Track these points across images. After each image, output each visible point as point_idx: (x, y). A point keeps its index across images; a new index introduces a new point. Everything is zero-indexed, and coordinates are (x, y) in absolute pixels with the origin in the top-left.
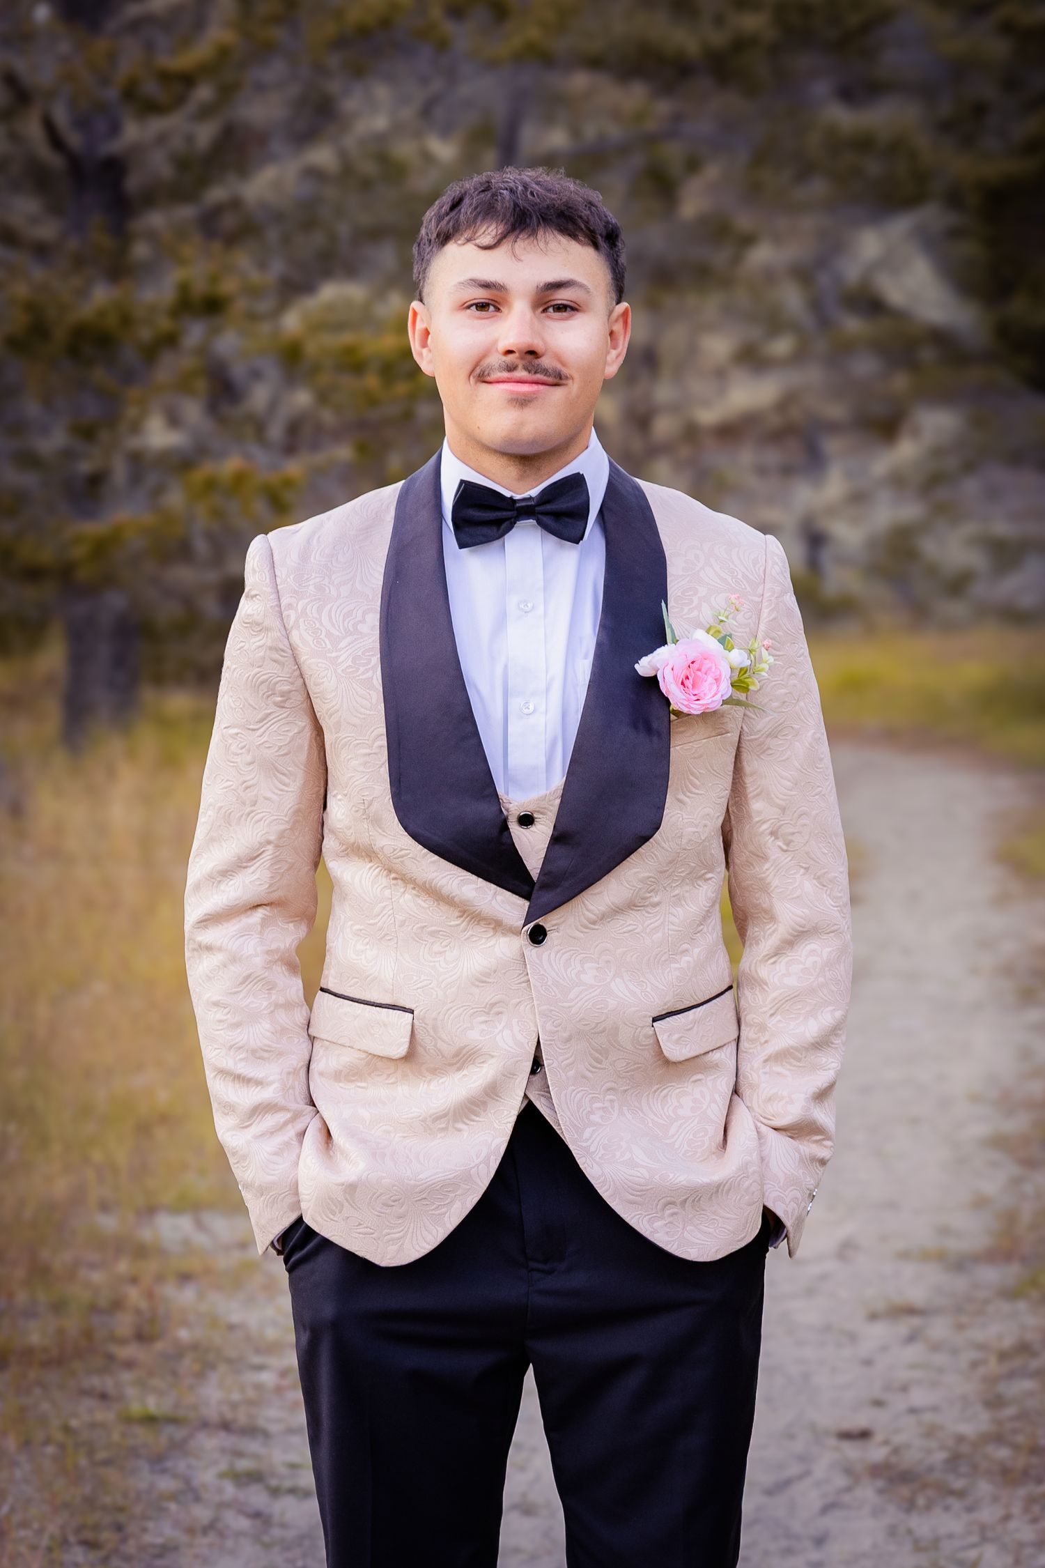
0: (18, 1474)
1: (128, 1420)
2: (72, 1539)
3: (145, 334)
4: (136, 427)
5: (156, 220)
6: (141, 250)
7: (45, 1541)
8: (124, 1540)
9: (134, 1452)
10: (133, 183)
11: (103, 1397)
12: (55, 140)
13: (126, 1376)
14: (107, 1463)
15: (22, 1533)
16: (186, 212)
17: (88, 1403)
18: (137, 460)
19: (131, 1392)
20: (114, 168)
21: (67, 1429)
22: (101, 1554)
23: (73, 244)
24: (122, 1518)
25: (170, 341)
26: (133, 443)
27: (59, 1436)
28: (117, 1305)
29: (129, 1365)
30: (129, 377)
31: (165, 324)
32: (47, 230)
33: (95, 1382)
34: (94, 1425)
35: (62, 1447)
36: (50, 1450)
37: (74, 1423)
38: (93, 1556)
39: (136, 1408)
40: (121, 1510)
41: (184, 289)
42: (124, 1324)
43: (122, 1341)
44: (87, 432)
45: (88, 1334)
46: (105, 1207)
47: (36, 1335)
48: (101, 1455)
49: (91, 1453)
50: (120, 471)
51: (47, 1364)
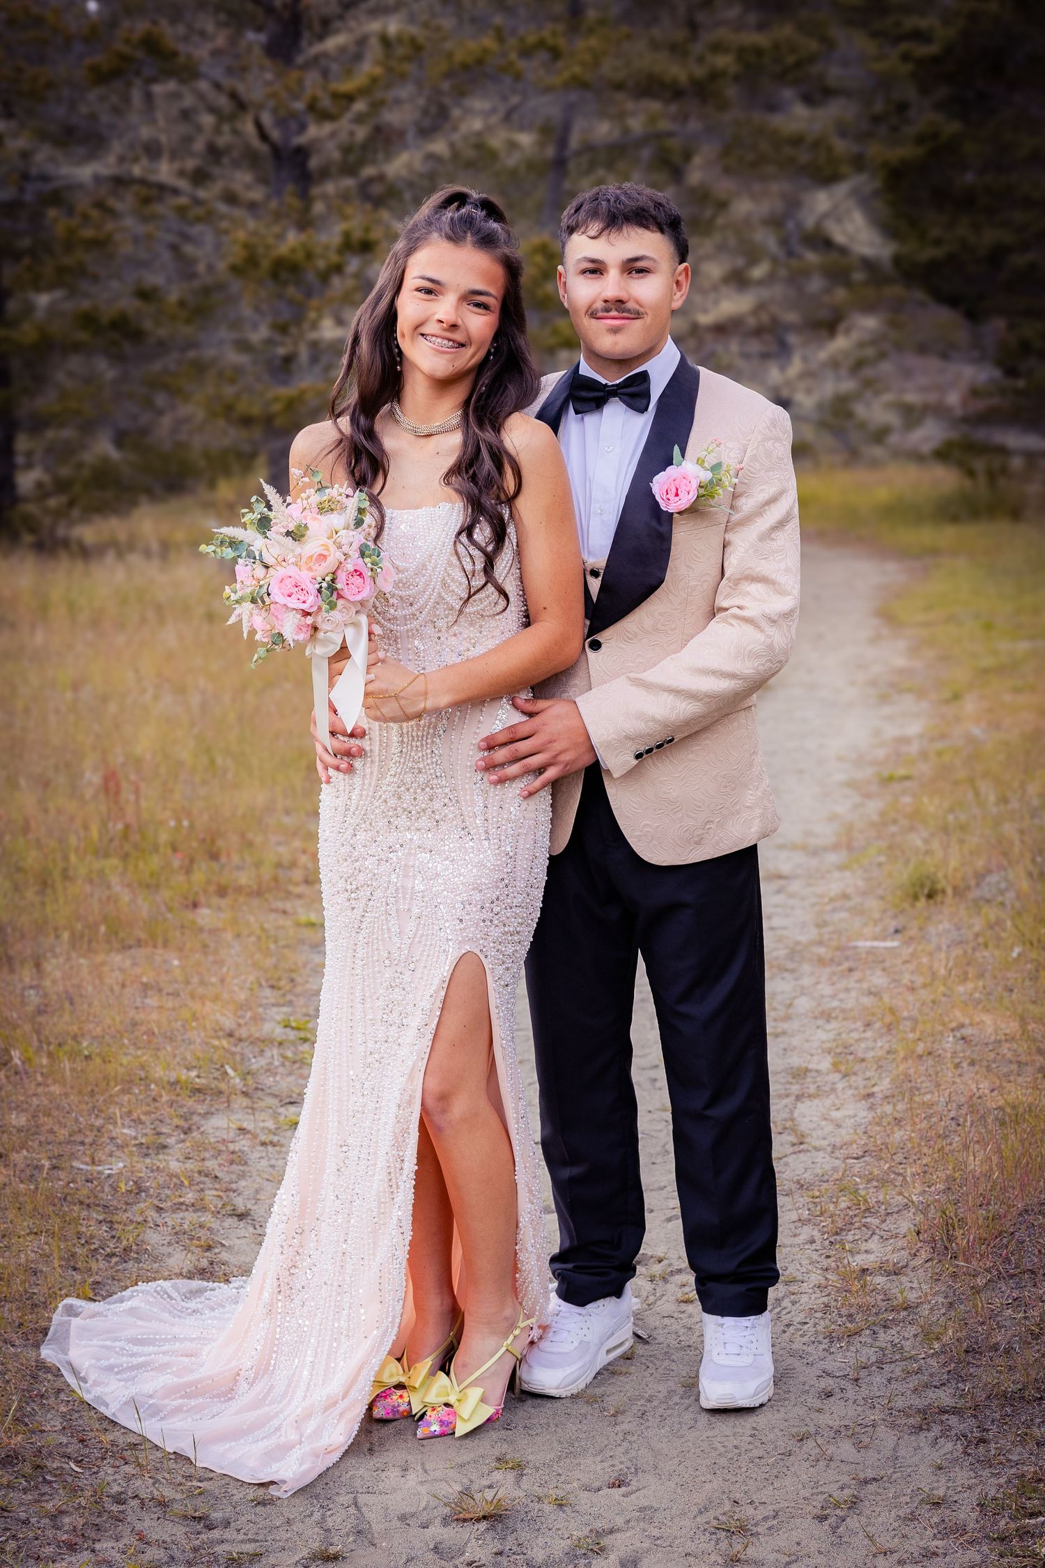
0: (233, 952)
1: (298, 925)
2: (264, 983)
3: (321, 264)
4: (315, 326)
5: (330, 187)
6: (319, 208)
7: (248, 985)
8: (294, 986)
9: (302, 942)
10: (314, 163)
11: (284, 912)
12: (264, 136)
13: (298, 902)
14: (287, 946)
15: (236, 981)
16: (349, 182)
17: (273, 916)
18: (315, 345)
19: (300, 910)
20: (302, 153)
21: (263, 929)
22: (281, 992)
23: (274, 204)
24: (294, 975)
25: (338, 269)
26: (313, 335)
27: (258, 932)
28: (293, 864)
29: (300, 896)
30: (309, 294)
31: (334, 258)
32: (257, 194)
33: (280, 905)
34: (278, 928)
35: (259, 938)
36: (253, 939)
37: (267, 926)
38: (275, 992)
39: (303, 918)
40: (292, 971)
41: (347, 235)
42: (298, 875)
43: (297, 884)
44: (283, 329)
45: (276, 879)
46: (287, 812)
47: (244, 879)
48: (281, 943)
49: (276, 942)
50: (304, 354)
51: (250, 894)
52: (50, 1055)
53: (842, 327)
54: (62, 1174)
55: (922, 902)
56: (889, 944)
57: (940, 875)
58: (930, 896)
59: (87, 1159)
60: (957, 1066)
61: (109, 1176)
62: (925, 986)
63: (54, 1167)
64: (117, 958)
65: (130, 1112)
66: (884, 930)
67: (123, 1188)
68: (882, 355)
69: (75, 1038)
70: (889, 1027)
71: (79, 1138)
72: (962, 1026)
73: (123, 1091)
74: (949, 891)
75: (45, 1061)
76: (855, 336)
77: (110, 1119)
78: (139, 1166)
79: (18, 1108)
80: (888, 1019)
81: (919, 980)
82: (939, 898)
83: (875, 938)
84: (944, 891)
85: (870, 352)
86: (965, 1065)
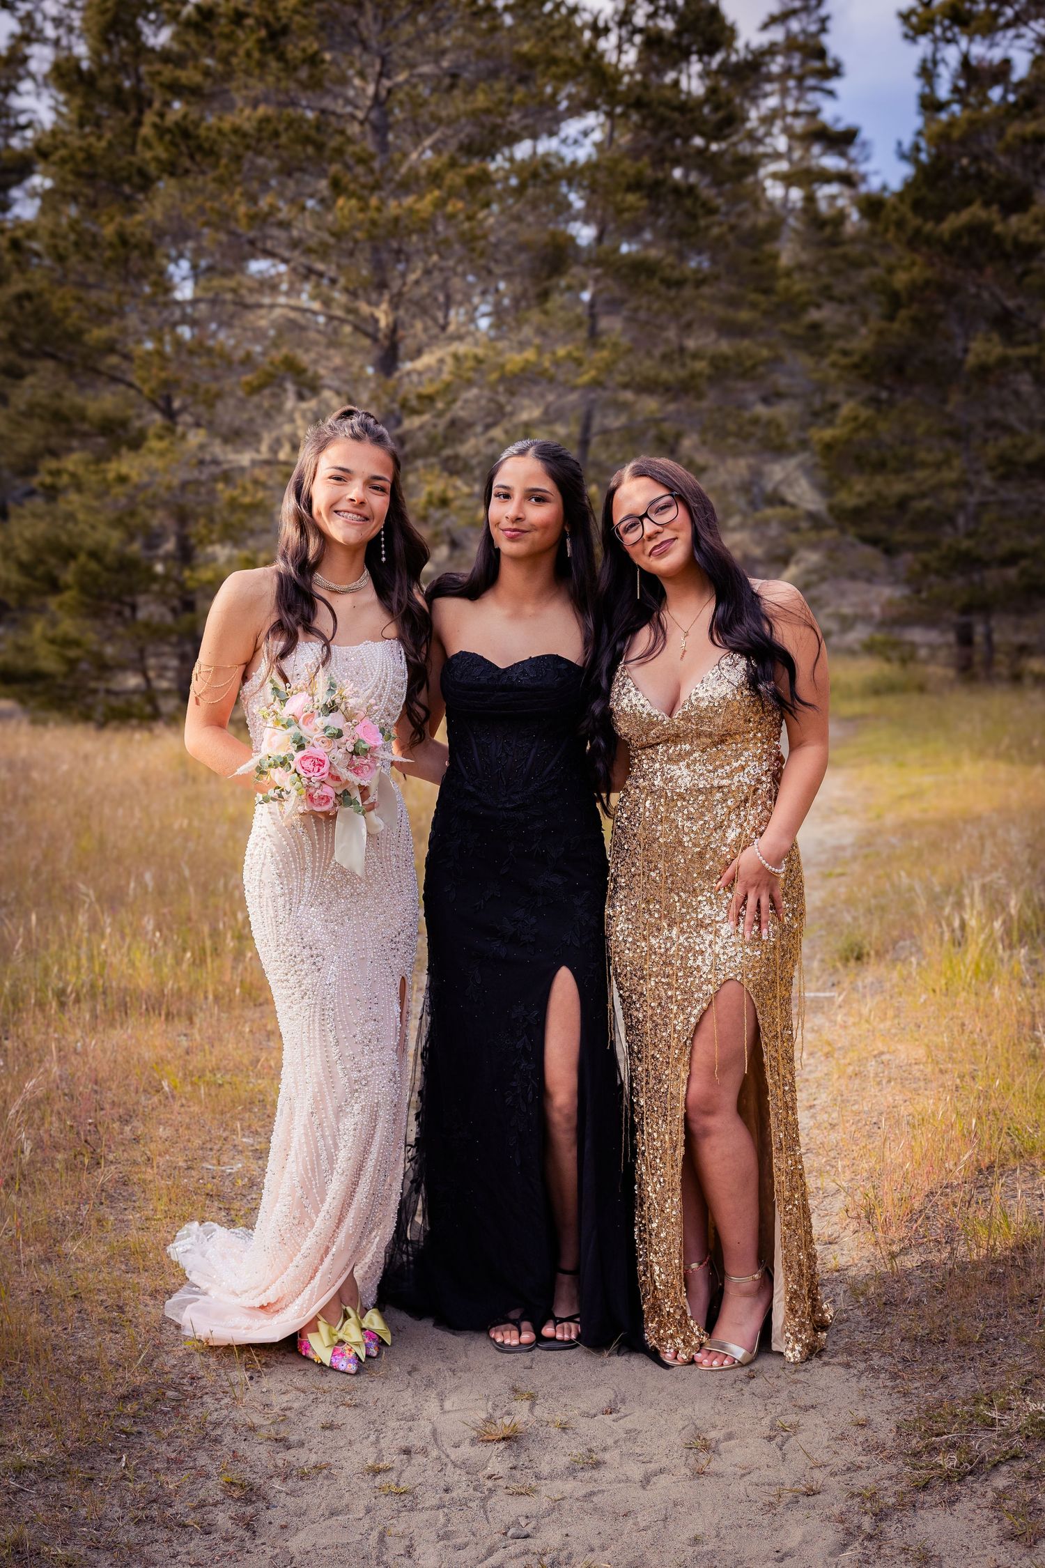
52: (193, 1084)
53: (794, 559)
54: (193, 1173)
55: (852, 963)
56: (827, 994)
57: (866, 943)
58: (859, 958)
59: (215, 1162)
60: (879, 1083)
61: (230, 1174)
62: (854, 1024)
63: (189, 1168)
64: (249, 1014)
65: (250, 1126)
66: (824, 983)
67: (240, 1183)
68: (823, 579)
69: (212, 1071)
70: (827, 1055)
71: (208, 1146)
72: (882, 1053)
73: (244, 1110)
74: (872, 953)
75: (189, 1088)
76: (803, 566)
77: (234, 1131)
78: (253, 1167)
79: (165, 1124)
80: (827, 1049)
81: (851, 1021)
82: (865, 959)
83: (818, 990)
84: (868, 954)
85: (814, 578)
86: (884, 1082)
